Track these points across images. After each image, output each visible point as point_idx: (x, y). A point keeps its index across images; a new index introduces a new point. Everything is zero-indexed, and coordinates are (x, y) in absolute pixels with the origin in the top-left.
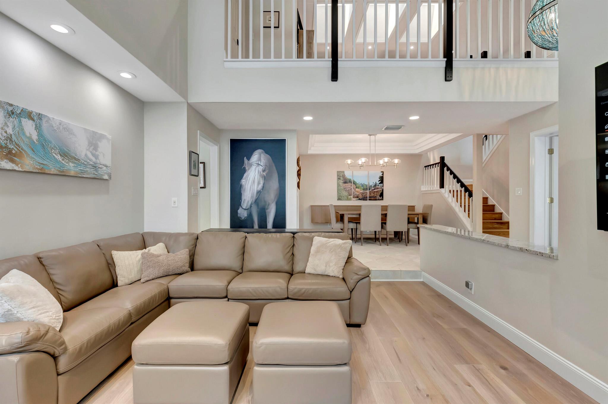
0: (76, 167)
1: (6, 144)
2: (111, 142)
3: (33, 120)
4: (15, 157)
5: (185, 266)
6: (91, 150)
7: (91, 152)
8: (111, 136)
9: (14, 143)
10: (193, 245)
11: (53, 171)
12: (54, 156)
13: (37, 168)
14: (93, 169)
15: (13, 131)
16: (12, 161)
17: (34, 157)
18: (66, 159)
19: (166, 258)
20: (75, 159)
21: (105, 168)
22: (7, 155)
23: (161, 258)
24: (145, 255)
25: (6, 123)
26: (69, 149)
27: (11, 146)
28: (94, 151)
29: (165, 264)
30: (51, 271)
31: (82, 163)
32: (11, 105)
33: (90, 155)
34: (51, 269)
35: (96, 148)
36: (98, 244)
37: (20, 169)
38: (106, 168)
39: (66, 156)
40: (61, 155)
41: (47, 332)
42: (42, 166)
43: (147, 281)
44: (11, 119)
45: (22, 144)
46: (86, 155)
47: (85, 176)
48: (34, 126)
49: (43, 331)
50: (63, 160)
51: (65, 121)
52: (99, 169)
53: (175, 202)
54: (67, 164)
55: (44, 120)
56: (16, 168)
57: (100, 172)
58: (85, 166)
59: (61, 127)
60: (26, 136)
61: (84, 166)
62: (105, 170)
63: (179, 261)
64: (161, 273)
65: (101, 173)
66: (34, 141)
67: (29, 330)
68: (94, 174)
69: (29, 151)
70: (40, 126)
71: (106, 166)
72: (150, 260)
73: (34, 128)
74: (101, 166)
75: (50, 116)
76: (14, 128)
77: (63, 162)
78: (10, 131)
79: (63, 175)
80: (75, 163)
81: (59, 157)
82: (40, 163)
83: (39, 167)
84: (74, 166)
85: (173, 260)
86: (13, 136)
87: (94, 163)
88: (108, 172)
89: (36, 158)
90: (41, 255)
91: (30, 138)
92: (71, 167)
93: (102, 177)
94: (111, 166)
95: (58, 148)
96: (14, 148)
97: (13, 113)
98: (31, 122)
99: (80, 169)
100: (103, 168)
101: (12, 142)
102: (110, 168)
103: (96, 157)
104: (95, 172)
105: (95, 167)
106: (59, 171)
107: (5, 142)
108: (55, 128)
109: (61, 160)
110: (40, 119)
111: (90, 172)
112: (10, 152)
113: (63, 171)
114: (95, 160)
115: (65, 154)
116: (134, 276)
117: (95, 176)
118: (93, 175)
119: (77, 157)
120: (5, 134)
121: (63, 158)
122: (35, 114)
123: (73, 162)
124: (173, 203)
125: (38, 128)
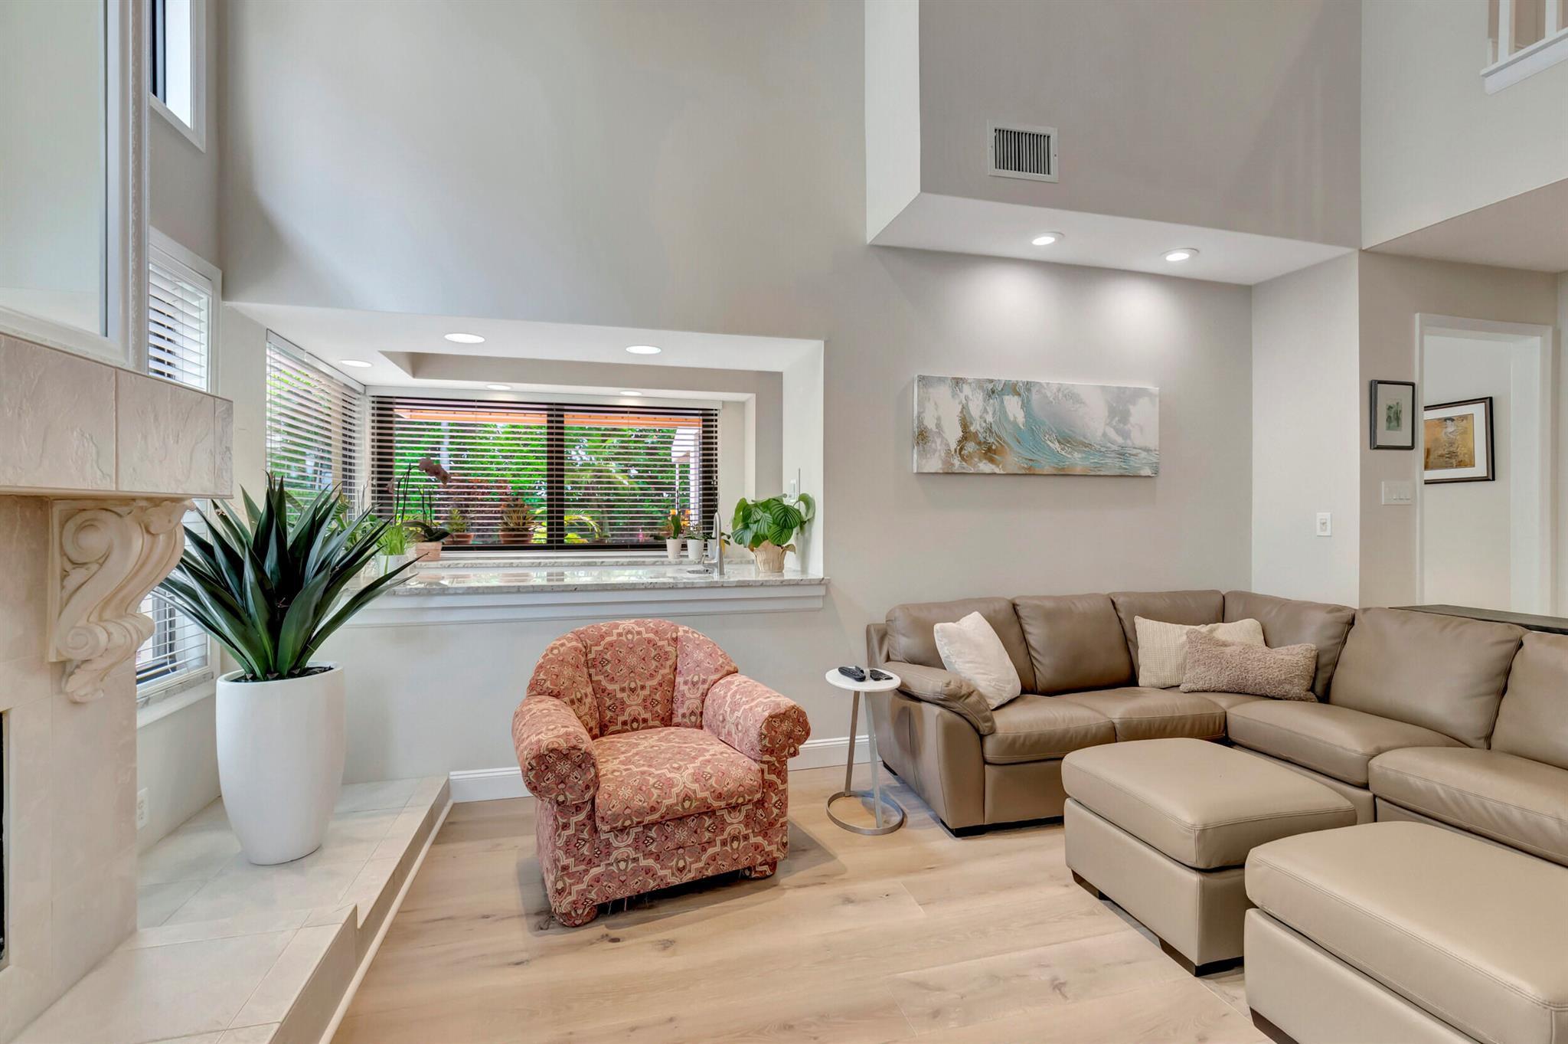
0: (1085, 458)
1: (985, 438)
2: (1157, 399)
3: (1019, 395)
4: (995, 454)
5: (1291, 683)
6: (1114, 424)
7: (1114, 428)
8: (1158, 388)
9: (994, 434)
10: (1335, 638)
11: (1047, 470)
12: (1048, 445)
13: (1023, 468)
14: (1118, 460)
15: (993, 418)
16: (992, 461)
17: (1020, 451)
18: (1068, 447)
19: (1241, 652)
20: (1086, 446)
21: (1143, 454)
22: (985, 454)
23: (1228, 650)
24: (1193, 636)
25: (985, 409)
26: (1072, 429)
27: (990, 440)
28: (1122, 425)
29: (1234, 665)
30: (1027, 628)
31: (1097, 451)
32: (991, 381)
33: (1112, 434)
34: (1027, 624)
35: (1124, 417)
36: (1115, 600)
37: (1002, 472)
38: (1146, 453)
39: (1069, 442)
40: (1059, 442)
41: (970, 694)
42: (1031, 463)
43: (1192, 691)
44: (991, 401)
45: (1004, 435)
46: (1104, 435)
47: (1102, 473)
48: (1020, 403)
49: (964, 691)
50: (1063, 449)
51: (1067, 382)
52: (1132, 458)
53: (1324, 524)
54: (1069, 456)
55: (1034, 390)
56: (997, 471)
57: (1134, 462)
58: (1103, 454)
59: (1060, 395)
60: (1009, 421)
61: (1101, 456)
62: (1145, 458)
63: (1275, 666)
64: (1223, 681)
65: (1137, 465)
66: (1019, 427)
67: (950, 682)
68: (1121, 468)
69: (1013, 443)
70: (1029, 401)
71: (1147, 450)
72: (1201, 647)
73: (1020, 407)
74: (1135, 451)
75: (1043, 381)
76: (994, 413)
77: (1063, 453)
78: (989, 418)
79: (1063, 474)
80: (1084, 452)
81: (1056, 446)
82: (1026, 459)
83: (1026, 466)
84: (1082, 458)
85: (1259, 660)
86: (993, 426)
87: (1120, 448)
88: (1151, 462)
89: (1022, 452)
90: (1017, 602)
91: (1015, 424)
92: (1077, 460)
93: (1138, 472)
94: (1157, 449)
95: (1055, 431)
96: (996, 443)
97: (993, 392)
98: (1016, 397)
99: (1092, 461)
100: (1140, 453)
101: (992, 433)
102: (1157, 453)
103: (1125, 435)
104: (1122, 464)
105: (1122, 455)
106: (1060, 470)
107: (984, 435)
108: (1051, 399)
109: (1059, 450)
110: (1029, 390)
111: (1113, 465)
112: (989, 449)
113: (1063, 469)
114: (1123, 442)
115: (1065, 440)
116: (1168, 676)
117: (1122, 472)
118: (1117, 470)
119: (1087, 442)
120: (984, 425)
121: (1063, 446)
122: (1021, 385)
123: (1079, 452)
124: (1318, 525)
125: (1026, 406)
